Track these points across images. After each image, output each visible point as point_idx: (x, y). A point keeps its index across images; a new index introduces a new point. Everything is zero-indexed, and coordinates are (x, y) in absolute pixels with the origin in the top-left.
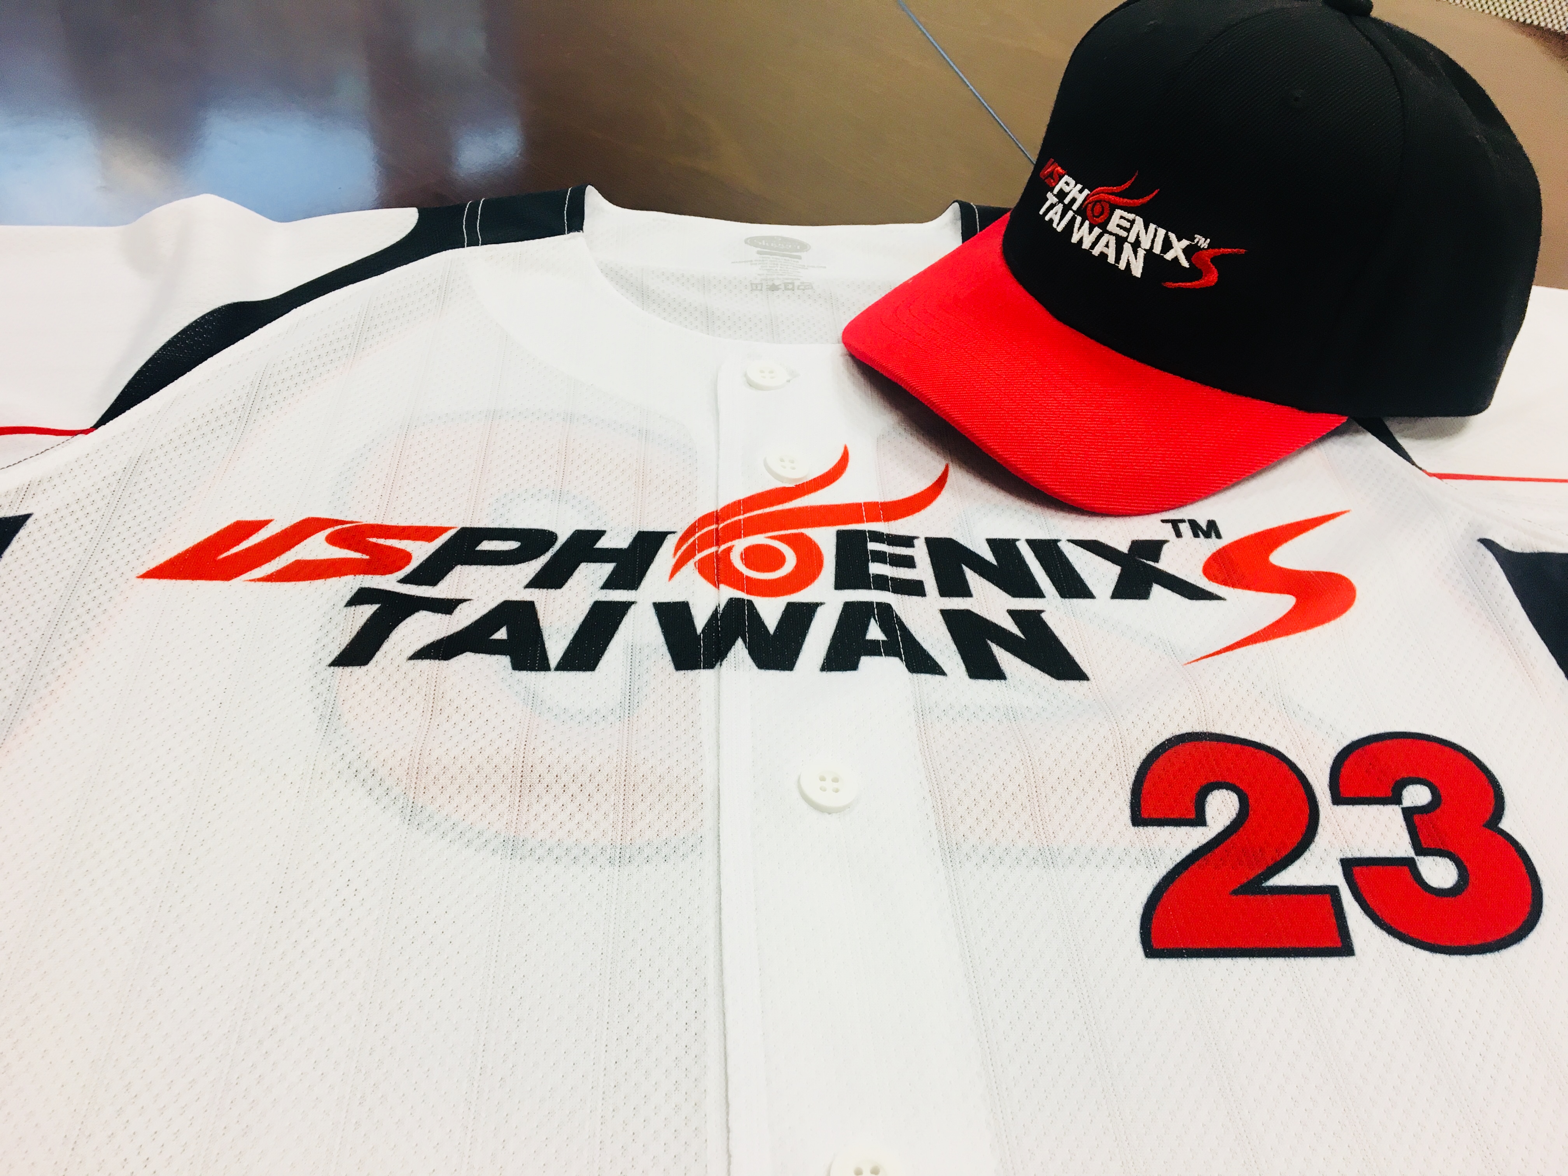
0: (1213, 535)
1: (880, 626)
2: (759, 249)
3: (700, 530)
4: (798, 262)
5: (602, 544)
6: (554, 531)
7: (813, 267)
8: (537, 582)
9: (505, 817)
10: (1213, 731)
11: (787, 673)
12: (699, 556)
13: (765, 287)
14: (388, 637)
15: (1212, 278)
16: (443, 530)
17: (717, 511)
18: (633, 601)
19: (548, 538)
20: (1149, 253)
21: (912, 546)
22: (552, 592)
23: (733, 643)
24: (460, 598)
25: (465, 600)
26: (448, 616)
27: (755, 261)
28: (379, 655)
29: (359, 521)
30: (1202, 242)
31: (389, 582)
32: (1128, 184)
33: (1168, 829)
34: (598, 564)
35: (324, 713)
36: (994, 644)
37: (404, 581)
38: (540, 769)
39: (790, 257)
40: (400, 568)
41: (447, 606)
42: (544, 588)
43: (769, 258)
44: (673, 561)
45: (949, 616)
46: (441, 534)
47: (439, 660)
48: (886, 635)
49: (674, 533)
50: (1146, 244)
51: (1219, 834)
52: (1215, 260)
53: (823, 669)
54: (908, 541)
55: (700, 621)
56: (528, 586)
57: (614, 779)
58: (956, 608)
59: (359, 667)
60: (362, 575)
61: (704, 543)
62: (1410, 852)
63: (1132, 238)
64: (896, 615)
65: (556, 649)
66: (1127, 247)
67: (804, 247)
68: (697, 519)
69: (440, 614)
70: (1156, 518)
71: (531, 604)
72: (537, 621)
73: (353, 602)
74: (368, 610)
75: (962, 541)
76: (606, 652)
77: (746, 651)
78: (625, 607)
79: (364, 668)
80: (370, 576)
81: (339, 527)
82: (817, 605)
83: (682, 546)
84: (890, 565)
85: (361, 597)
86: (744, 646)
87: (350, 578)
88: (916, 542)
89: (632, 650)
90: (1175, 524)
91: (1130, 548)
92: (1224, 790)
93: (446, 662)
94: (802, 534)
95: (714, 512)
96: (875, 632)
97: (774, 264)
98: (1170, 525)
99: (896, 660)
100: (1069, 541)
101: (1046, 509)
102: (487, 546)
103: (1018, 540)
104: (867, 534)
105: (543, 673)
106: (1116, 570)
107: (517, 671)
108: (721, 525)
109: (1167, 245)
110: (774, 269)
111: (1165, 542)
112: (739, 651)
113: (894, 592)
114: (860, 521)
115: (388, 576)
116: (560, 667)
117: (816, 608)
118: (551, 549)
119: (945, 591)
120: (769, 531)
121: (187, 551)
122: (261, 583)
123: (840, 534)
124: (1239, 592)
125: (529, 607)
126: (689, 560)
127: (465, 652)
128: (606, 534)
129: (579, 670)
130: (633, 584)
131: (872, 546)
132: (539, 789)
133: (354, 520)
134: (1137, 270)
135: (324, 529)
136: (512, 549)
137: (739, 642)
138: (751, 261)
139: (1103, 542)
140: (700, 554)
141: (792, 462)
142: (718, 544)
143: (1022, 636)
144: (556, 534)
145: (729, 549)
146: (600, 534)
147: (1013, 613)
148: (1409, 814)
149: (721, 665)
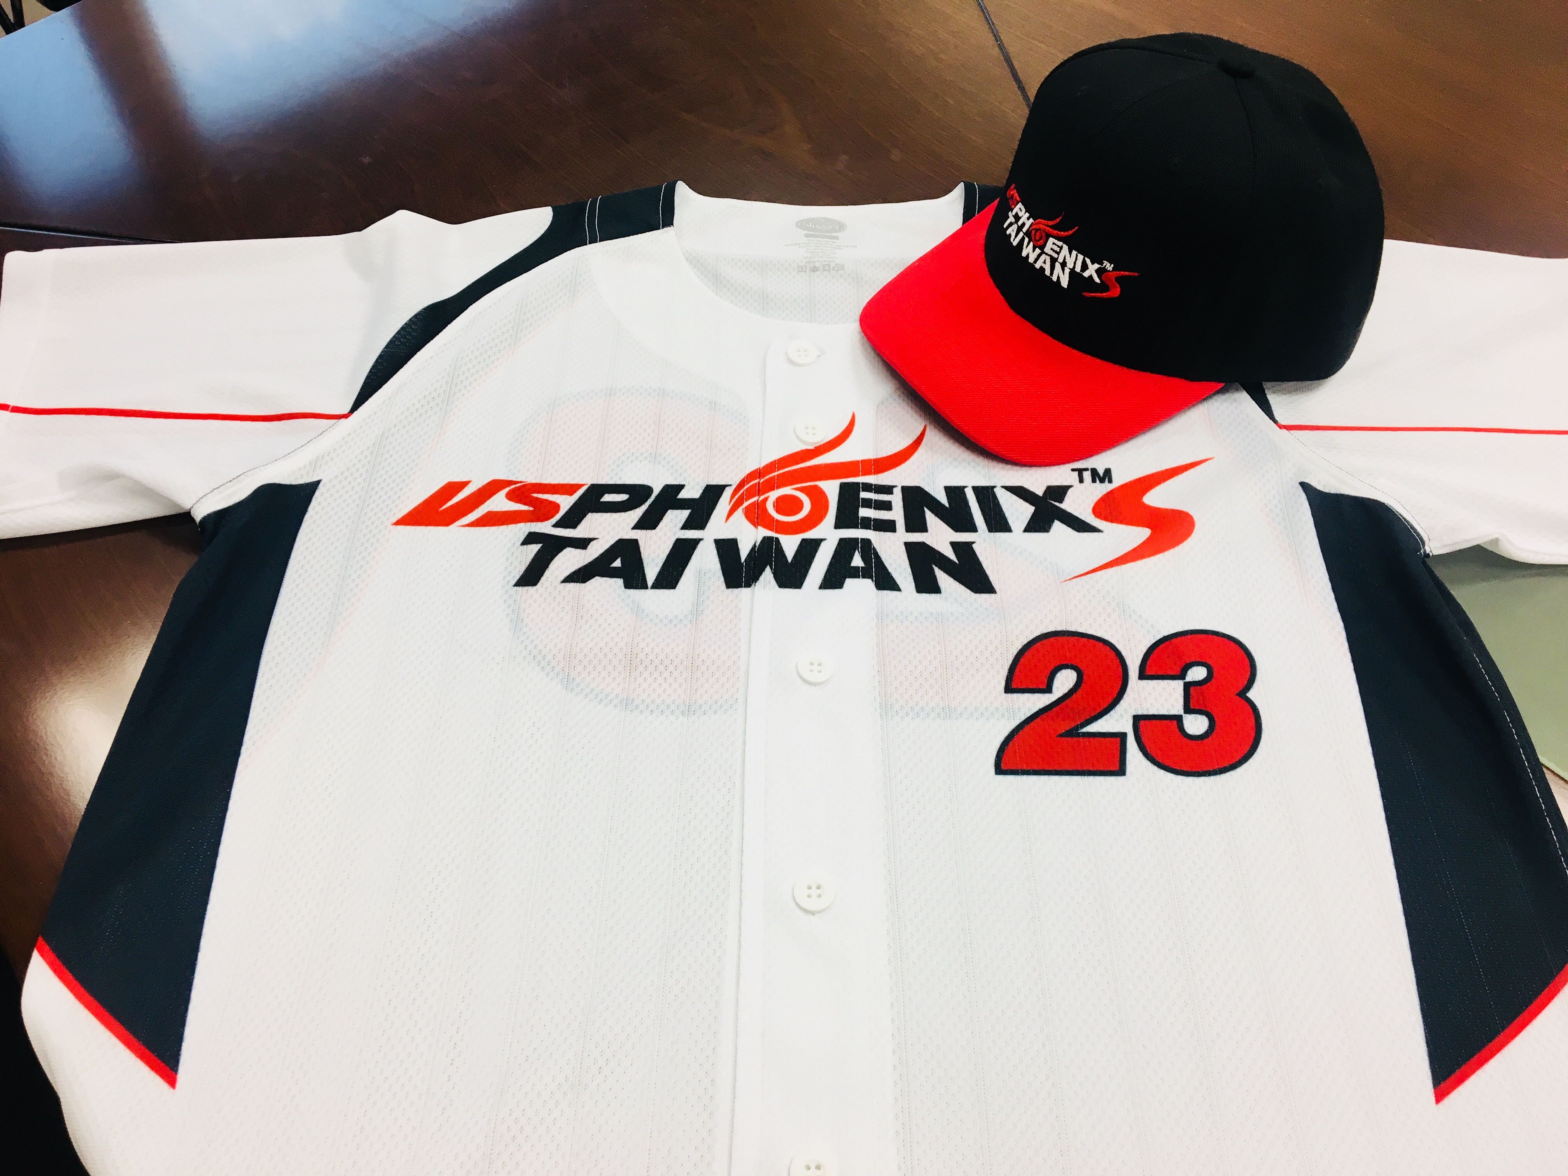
0: (1107, 480)
1: (861, 557)
2: (806, 232)
3: (748, 484)
4: (835, 242)
5: (683, 495)
6: (650, 486)
7: (847, 246)
8: (640, 525)
9: (622, 686)
10: (1070, 630)
11: (797, 590)
12: (746, 504)
13: (808, 269)
14: (548, 567)
15: (1115, 292)
16: (579, 486)
17: (760, 468)
18: (701, 538)
19: (646, 490)
20: (1072, 271)
21: (892, 493)
22: (649, 533)
23: (764, 570)
24: (591, 537)
25: (595, 539)
26: (584, 550)
27: (803, 244)
28: (543, 579)
29: (524, 481)
30: (1109, 267)
31: (546, 527)
32: (1058, 220)
33: (1026, 695)
34: (679, 511)
35: (513, 618)
36: (937, 568)
37: (556, 525)
38: (642, 656)
39: (829, 238)
40: (552, 517)
41: (582, 544)
42: (644, 529)
43: (813, 240)
44: (729, 508)
45: (910, 547)
46: (578, 490)
47: (580, 583)
48: (864, 563)
49: (730, 485)
50: (1070, 265)
51: (1059, 699)
52: (1118, 279)
53: (820, 588)
54: (888, 490)
55: (744, 552)
56: (634, 528)
57: (685, 662)
58: (915, 541)
59: (531, 587)
60: (530, 523)
61: (750, 494)
62: (1181, 712)
63: (1061, 260)
64: (874, 547)
65: (651, 573)
66: (1058, 266)
67: (841, 227)
68: (746, 474)
69: (579, 550)
70: (1068, 467)
71: (636, 541)
72: (640, 553)
73: (525, 543)
74: (535, 548)
75: (927, 489)
76: (683, 575)
77: (772, 575)
78: (695, 543)
79: (535, 588)
80: (535, 523)
81: (513, 487)
82: (821, 540)
83: (735, 496)
84: (874, 509)
85: (531, 538)
86: (771, 572)
87: (521, 525)
88: (895, 490)
89: (700, 573)
90: (1080, 471)
91: (1044, 493)
92: (1069, 670)
93: (584, 584)
94: (816, 486)
95: (758, 469)
96: (857, 561)
97: (817, 246)
98: (1077, 473)
99: (869, 581)
100: (1003, 487)
101: (991, 461)
102: (608, 498)
103: (966, 487)
104: (861, 485)
105: (643, 590)
106: (1032, 509)
107: (627, 589)
108: (762, 480)
109: (1085, 267)
110: (816, 251)
111: (1071, 486)
112: (768, 575)
113: (875, 529)
114: (856, 475)
115: (546, 523)
116: (655, 586)
117: (821, 543)
118: (649, 500)
119: (909, 529)
120: (794, 484)
121: (420, 505)
122: (467, 528)
123: (842, 486)
124: (1114, 526)
125: (635, 543)
126: (739, 507)
127: (595, 577)
128: (685, 487)
129: (666, 588)
130: (702, 526)
131: (864, 495)
132: (641, 668)
133: (522, 480)
134: (1065, 283)
135: (504, 488)
136: (623, 500)
137: (768, 569)
138: (800, 244)
139: (1026, 487)
140: (746, 502)
141: (814, 429)
142: (759, 495)
143: (957, 562)
144: (652, 489)
145: (766, 499)
146: (681, 487)
147: (953, 544)
148: (1187, 686)
149: (755, 585)
